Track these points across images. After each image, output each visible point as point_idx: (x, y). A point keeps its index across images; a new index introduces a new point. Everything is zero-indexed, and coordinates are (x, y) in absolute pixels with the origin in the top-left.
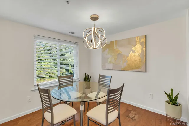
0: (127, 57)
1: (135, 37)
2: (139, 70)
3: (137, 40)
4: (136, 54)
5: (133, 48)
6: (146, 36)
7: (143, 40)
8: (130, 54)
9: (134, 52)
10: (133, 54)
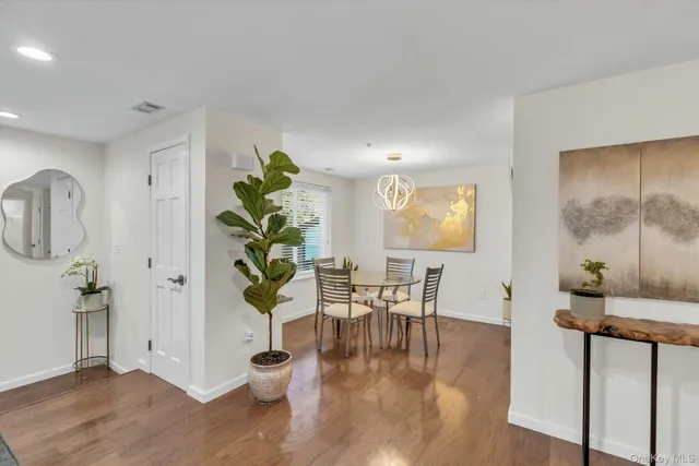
0: (439, 223)
1: (458, 186)
2: (463, 248)
3: (460, 191)
4: (458, 218)
5: (452, 207)
6: (476, 186)
7: (470, 193)
8: (447, 219)
9: (453, 214)
10: (451, 219)
